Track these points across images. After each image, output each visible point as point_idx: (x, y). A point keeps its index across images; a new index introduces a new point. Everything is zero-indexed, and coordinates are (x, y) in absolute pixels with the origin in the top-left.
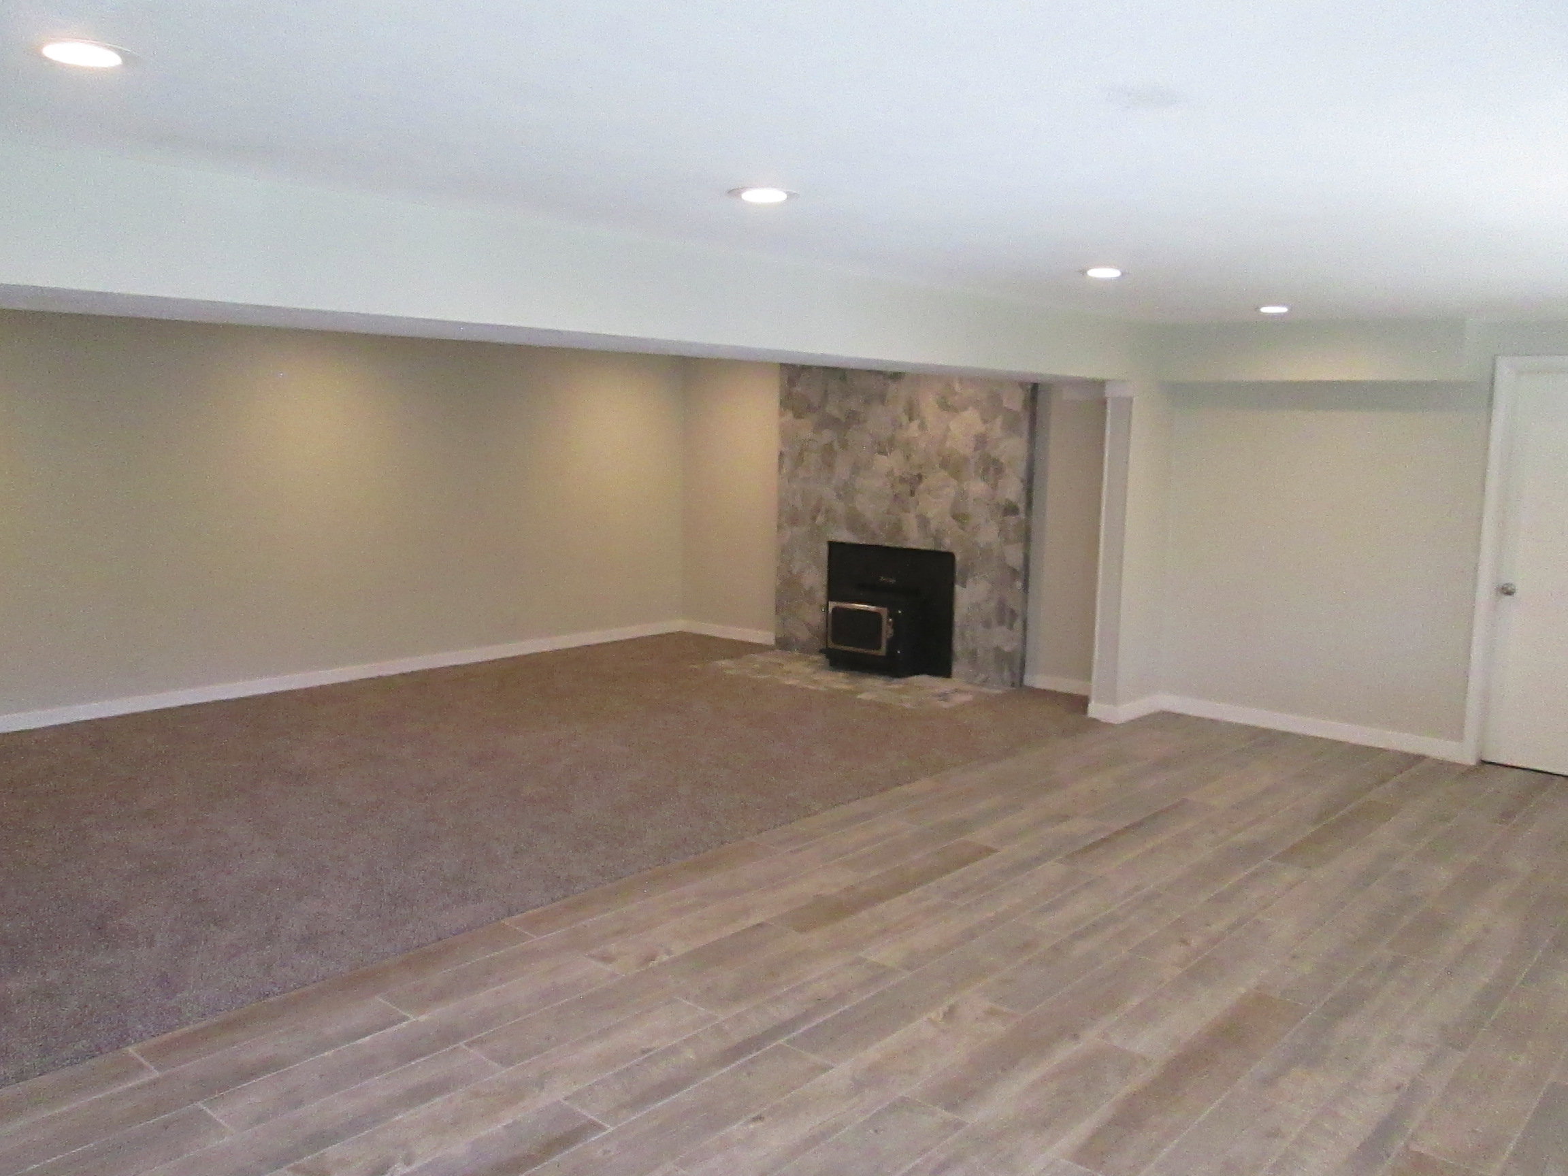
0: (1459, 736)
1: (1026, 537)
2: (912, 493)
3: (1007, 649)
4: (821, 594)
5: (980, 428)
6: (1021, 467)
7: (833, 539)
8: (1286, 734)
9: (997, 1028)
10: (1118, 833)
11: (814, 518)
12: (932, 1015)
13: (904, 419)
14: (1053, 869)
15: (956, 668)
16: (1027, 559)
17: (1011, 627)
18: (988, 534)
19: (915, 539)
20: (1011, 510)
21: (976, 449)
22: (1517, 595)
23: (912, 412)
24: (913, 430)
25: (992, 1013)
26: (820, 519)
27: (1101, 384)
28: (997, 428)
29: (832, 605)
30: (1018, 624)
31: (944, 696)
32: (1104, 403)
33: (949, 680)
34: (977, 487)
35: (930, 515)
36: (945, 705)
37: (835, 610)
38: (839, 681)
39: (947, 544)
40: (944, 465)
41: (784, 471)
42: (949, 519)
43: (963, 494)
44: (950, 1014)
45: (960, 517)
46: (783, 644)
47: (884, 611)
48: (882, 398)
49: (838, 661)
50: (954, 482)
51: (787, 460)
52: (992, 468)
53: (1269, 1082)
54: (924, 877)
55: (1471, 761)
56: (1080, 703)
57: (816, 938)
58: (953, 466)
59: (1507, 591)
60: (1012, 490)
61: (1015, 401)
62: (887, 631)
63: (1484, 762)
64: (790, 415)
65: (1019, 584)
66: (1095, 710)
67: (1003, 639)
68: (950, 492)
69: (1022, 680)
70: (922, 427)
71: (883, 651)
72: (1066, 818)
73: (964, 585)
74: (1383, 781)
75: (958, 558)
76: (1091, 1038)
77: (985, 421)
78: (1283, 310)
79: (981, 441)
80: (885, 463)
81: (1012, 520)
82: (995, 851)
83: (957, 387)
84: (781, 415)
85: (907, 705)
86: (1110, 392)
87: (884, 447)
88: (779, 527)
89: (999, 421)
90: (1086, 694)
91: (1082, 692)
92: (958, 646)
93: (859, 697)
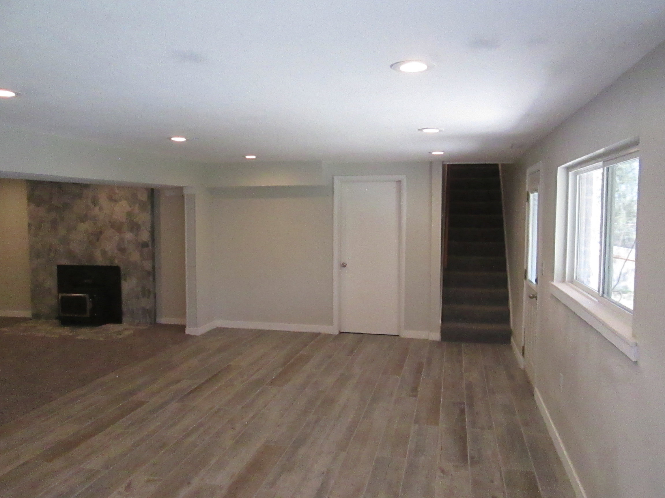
0: (332, 323)
1: (153, 257)
2: (98, 240)
3: (148, 308)
4: (55, 291)
5: (129, 209)
6: (149, 225)
7: (59, 264)
8: (268, 331)
9: (152, 488)
10: (203, 384)
11: (49, 255)
12: (120, 489)
13: (92, 206)
14: (174, 406)
15: (124, 319)
16: (154, 267)
17: (149, 297)
18: (135, 257)
19: (100, 261)
20: (145, 245)
21: (127, 219)
22: (347, 266)
23: (95, 202)
24: (96, 211)
25: (148, 481)
26: (52, 254)
27: (181, 189)
28: (136, 208)
29: (60, 295)
30: (152, 296)
31: (119, 333)
32: (183, 197)
33: (121, 325)
34: (129, 236)
35: (107, 249)
36: (120, 337)
37: (62, 297)
38: (66, 331)
39: (116, 262)
40: (113, 226)
41: (31, 232)
42: (116, 251)
43: (122, 240)
44: (129, 487)
45: (122, 250)
46: (36, 316)
47: (87, 296)
48: (80, 197)
49: (65, 322)
50: (118, 234)
51: (33, 228)
52: (135, 227)
53: (273, 484)
54: (113, 421)
55: (337, 333)
56: (182, 328)
57: (58, 463)
58: (118, 227)
59: (344, 266)
60: (145, 236)
61: (143, 197)
62: (89, 305)
63: (341, 333)
64: (33, 206)
65: (151, 278)
66: (189, 331)
67: (145, 303)
68: (117, 238)
69: (155, 320)
70: (101, 209)
71: (88, 315)
72: (178, 381)
73: (126, 280)
74: (306, 346)
75: (122, 268)
76: (196, 482)
77: (130, 206)
78: (254, 157)
79: (129, 215)
80: (83, 227)
81: (146, 250)
82: (147, 402)
83: (117, 191)
84: (28, 205)
85: (101, 339)
86: (185, 192)
87: (83, 219)
88: (31, 260)
89: (137, 206)
90: (185, 324)
91: (183, 324)
92: (124, 308)
93: (77, 338)
